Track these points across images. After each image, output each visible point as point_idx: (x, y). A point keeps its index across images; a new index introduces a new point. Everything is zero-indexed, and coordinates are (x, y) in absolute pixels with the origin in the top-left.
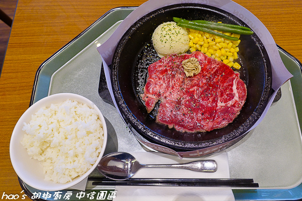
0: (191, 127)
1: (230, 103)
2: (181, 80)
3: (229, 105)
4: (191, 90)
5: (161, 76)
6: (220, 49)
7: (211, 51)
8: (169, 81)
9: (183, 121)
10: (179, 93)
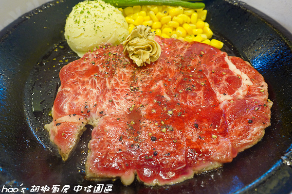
0: (179, 163)
1: (241, 92)
2: (127, 75)
3: (241, 97)
4: (153, 88)
5: (86, 79)
6: (181, 25)
7: (167, 30)
8: (105, 82)
9: (156, 155)
10: (129, 97)
